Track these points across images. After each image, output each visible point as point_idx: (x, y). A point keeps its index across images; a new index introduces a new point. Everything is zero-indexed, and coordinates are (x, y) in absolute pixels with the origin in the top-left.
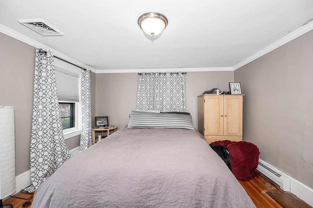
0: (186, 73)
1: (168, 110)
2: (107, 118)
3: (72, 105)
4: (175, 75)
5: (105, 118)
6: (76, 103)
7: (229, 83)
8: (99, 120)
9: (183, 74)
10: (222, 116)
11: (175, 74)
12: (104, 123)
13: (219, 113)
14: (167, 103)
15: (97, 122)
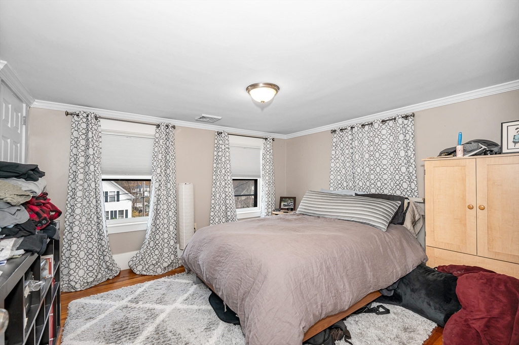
0: (413, 115)
1: (380, 191)
2: (294, 198)
3: (256, 181)
4: (391, 123)
5: (292, 200)
6: (258, 179)
7: (502, 124)
8: (285, 202)
9: (406, 117)
10: (471, 208)
11: (391, 120)
12: (290, 206)
13: (464, 199)
14: (377, 177)
15: (282, 204)
